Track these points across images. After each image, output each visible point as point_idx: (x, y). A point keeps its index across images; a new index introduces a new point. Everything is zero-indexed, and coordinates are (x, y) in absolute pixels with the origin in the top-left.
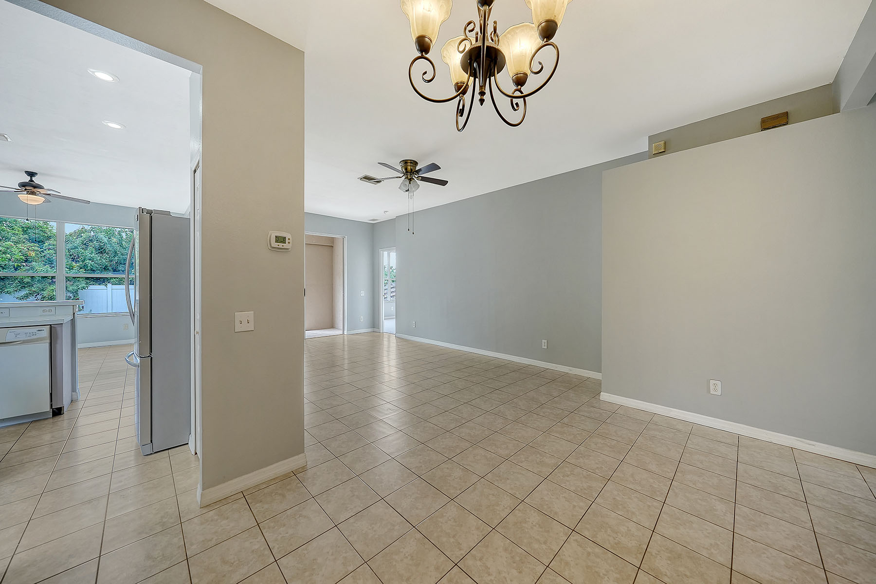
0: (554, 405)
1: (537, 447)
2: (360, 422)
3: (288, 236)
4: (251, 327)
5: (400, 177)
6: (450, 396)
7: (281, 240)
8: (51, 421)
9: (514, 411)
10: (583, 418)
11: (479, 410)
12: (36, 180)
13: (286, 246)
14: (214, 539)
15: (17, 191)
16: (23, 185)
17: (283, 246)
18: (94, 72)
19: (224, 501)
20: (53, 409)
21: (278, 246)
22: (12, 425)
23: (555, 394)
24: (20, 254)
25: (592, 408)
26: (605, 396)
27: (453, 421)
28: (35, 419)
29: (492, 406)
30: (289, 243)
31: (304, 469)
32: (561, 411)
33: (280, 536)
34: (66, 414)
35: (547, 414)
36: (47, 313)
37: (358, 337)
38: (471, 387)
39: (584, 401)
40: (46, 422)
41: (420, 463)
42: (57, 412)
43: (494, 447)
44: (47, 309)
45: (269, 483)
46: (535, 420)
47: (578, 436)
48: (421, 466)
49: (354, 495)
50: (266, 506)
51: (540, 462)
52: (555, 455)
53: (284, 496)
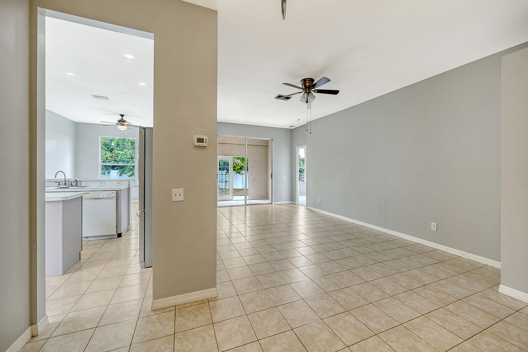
0: (439, 288)
1: (411, 329)
2: (262, 271)
3: (205, 137)
4: (182, 198)
5: (301, 92)
6: (337, 261)
7: (200, 140)
8: (116, 239)
9: (393, 286)
10: (473, 309)
11: (359, 278)
12: (124, 118)
13: (204, 144)
14: (149, 336)
15: (117, 124)
16: (119, 121)
17: (202, 145)
18: (125, 55)
19: (164, 309)
20: (118, 234)
21: (199, 144)
22: (102, 239)
23: (442, 276)
24: (129, 155)
25: (486, 300)
26: (503, 289)
27: (333, 284)
28: (110, 237)
29: (372, 277)
30: (206, 142)
31: (215, 299)
32: (446, 296)
33: (183, 348)
34: (123, 237)
35: (430, 296)
36: (119, 184)
37: (280, 206)
38: (357, 257)
39: (476, 289)
40: (114, 240)
41: (296, 316)
42: (120, 235)
43: (365, 318)
44: (119, 182)
45: (191, 304)
46: (414, 300)
47: (464, 328)
48: (296, 320)
49: (239, 331)
50: (184, 321)
51: (413, 347)
52: (432, 344)
53: (196, 316)
